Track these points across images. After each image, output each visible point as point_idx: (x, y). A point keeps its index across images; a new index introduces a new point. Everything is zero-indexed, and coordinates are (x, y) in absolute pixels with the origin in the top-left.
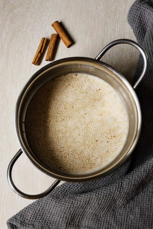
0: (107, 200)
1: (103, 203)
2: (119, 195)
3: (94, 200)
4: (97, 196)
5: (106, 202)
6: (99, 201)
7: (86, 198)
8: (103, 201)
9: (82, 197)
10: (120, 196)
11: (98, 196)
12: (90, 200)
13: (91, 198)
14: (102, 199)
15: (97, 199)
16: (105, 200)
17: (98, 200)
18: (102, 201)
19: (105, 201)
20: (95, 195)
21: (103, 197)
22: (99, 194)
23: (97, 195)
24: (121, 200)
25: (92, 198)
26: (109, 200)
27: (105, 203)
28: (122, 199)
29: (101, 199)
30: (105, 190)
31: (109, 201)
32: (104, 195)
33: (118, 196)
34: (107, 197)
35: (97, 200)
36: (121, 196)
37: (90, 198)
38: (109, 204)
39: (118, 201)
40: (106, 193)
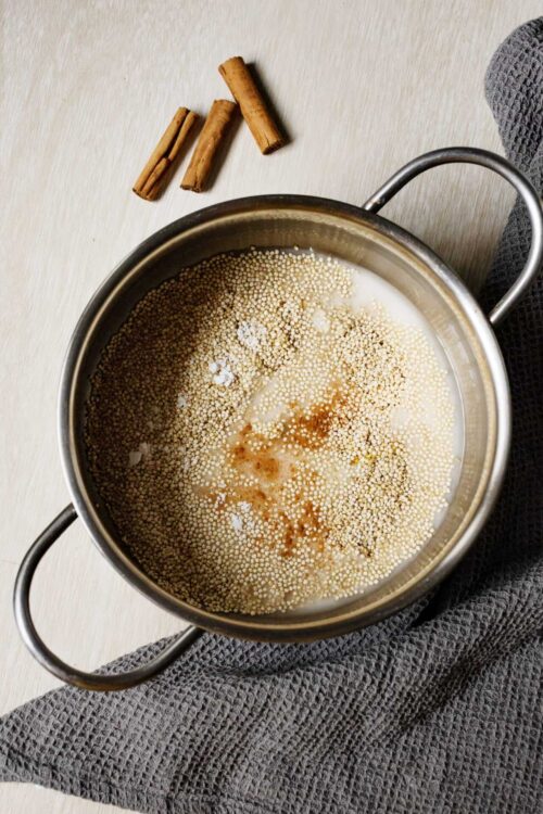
0: (331, 710)
1: (315, 720)
2: (377, 700)
3: (284, 703)
4: (297, 690)
5: (327, 716)
6: (301, 710)
7: (256, 693)
8: (315, 712)
9: (241, 687)
10: (379, 704)
11: (300, 691)
12: (270, 704)
13: (274, 696)
14: (314, 706)
15: (296, 701)
16: (321, 710)
17: (298, 707)
18: (311, 713)
19: (324, 714)
20: (291, 687)
21: (317, 699)
22: (303, 684)
23: (296, 687)
24: (381, 719)
25: (279, 696)
26: (339, 711)
27: (324, 721)
28: (384, 715)
29: (310, 704)
30: (326, 675)
31: (335, 717)
32: (320, 691)
33: (370, 703)
34: (331, 701)
35: (293, 708)
36: (383, 705)
37: (269, 697)
38: (337, 728)
39: (371, 718)
40: (330, 686)
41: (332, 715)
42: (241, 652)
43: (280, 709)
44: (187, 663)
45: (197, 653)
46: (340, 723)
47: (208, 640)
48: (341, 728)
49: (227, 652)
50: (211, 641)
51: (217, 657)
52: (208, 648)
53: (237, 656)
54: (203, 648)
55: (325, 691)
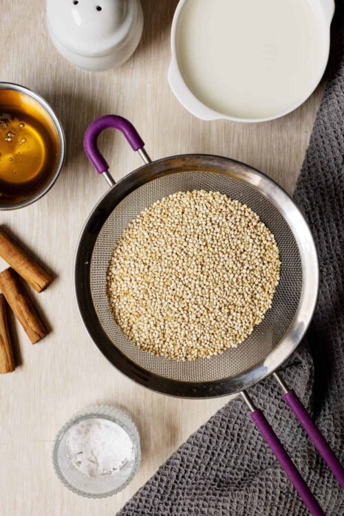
0: (292, 501)
1: (283, 512)
2: (320, 481)
3: (257, 508)
4: (264, 498)
5: (290, 507)
6: (271, 509)
7: (235, 509)
8: (282, 506)
9: (223, 507)
10: (323, 483)
11: (266, 497)
12: (247, 511)
13: (248, 506)
14: (279, 503)
15: (266, 505)
16: (285, 504)
17: (268, 508)
18: (278, 508)
19: (288, 506)
20: (259, 497)
21: (280, 498)
22: (267, 492)
23: (263, 496)
24: (329, 496)
25: (252, 506)
26: (297, 499)
27: (289, 510)
28: (330, 491)
29: (277, 503)
30: (282, 480)
31: (296, 504)
32: (281, 492)
33: (316, 485)
34: (290, 495)
35: (264, 510)
36: (326, 483)
37: (245, 508)
38: (300, 511)
39: (322, 497)
40: (287, 487)
41: (294, 504)
42: (204, 467)
43: (256, 512)
44: (172, 493)
45: (175, 482)
46: (301, 507)
47: (177, 470)
48: (303, 511)
49: (195, 471)
50: (180, 470)
51: (190, 477)
52: (181, 476)
53: (203, 470)
54: (177, 477)
55: (284, 492)
